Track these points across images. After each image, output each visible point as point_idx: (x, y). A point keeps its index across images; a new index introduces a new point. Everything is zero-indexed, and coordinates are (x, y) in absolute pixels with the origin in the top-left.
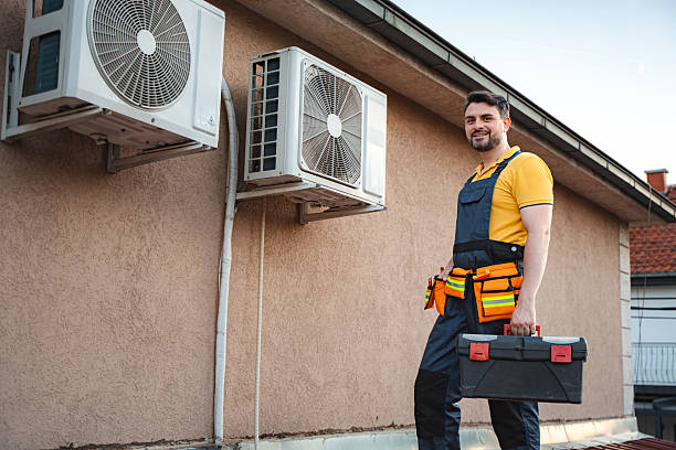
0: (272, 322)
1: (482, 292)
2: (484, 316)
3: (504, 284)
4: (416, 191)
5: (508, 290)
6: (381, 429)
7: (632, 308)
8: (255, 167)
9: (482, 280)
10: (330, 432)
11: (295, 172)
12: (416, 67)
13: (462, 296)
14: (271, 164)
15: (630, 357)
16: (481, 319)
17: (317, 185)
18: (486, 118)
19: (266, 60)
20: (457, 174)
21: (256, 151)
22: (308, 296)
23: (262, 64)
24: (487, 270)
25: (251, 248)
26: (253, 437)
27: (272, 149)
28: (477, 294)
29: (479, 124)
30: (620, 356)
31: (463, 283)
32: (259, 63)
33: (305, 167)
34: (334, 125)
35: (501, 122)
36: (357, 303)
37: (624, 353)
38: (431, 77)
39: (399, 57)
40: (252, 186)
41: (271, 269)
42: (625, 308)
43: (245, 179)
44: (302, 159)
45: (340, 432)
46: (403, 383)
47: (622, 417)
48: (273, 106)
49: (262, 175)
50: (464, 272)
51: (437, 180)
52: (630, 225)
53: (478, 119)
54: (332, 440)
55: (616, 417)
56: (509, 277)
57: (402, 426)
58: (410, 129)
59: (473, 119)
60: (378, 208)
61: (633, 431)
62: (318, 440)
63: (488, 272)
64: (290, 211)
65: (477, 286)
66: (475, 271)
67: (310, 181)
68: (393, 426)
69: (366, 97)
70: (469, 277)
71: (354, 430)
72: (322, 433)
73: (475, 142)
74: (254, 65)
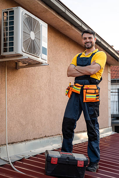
0: (9, 104)
1: (86, 93)
2: (86, 100)
3: (93, 91)
4: (52, 56)
5: (95, 93)
6: (42, 138)
7: (111, 92)
8: (5, 50)
9: (87, 89)
10: (27, 140)
11: (20, 52)
12: (54, 14)
13: (79, 93)
14: (12, 49)
15: (110, 108)
16: (84, 101)
17: (29, 57)
18: (90, 38)
19: (8, 11)
20: (63, 50)
21: (5, 45)
22: (20, 94)
23: (7, 12)
24: (88, 86)
25: (2, 79)
26: (6, 144)
27: (12, 44)
28: (84, 93)
29: (88, 40)
30: (108, 108)
31: (80, 89)
32: (5, 12)
33: (24, 51)
34: (32, 35)
35: (94, 39)
36: (34, 96)
37: (109, 107)
38: (59, 17)
39: (49, 10)
40: (4, 57)
41: (8, 85)
42: (109, 92)
43: (2, 55)
44: (23, 48)
45: (30, 140)
46: (48, 122)
47: (108, 127)
48: (12, 28)
49: (8, 53)
50: (81, 86)
51: (58, 52)
52: (111, 66)
53: (88, 39)
54: (28, 143)
55: (107, 127)
56: (95, 89)
57: (48, 136)
58: (50, 35)
59: (85, 38)
60: (46, 64)
61: (111, 131)
62: (24, 143)
63: (88, 87)
64: (13, 65)
65: (85, 91)
66: (84, 85)
67: (26, 56)
68: (46, 136)
69: (42, 25)
70: (82, 87)
71: (34, 139)
72: (25, 141)
73: (86, 46)
74: (4, 12)
